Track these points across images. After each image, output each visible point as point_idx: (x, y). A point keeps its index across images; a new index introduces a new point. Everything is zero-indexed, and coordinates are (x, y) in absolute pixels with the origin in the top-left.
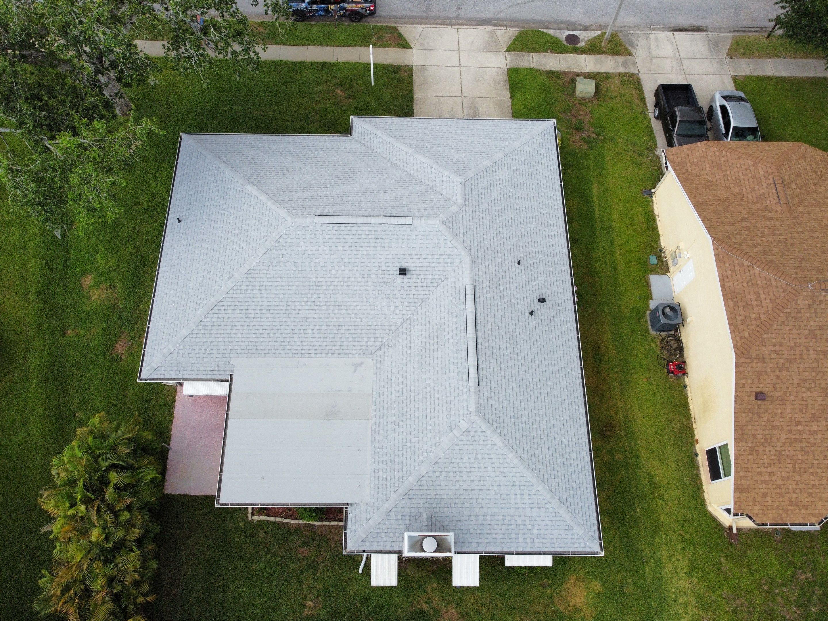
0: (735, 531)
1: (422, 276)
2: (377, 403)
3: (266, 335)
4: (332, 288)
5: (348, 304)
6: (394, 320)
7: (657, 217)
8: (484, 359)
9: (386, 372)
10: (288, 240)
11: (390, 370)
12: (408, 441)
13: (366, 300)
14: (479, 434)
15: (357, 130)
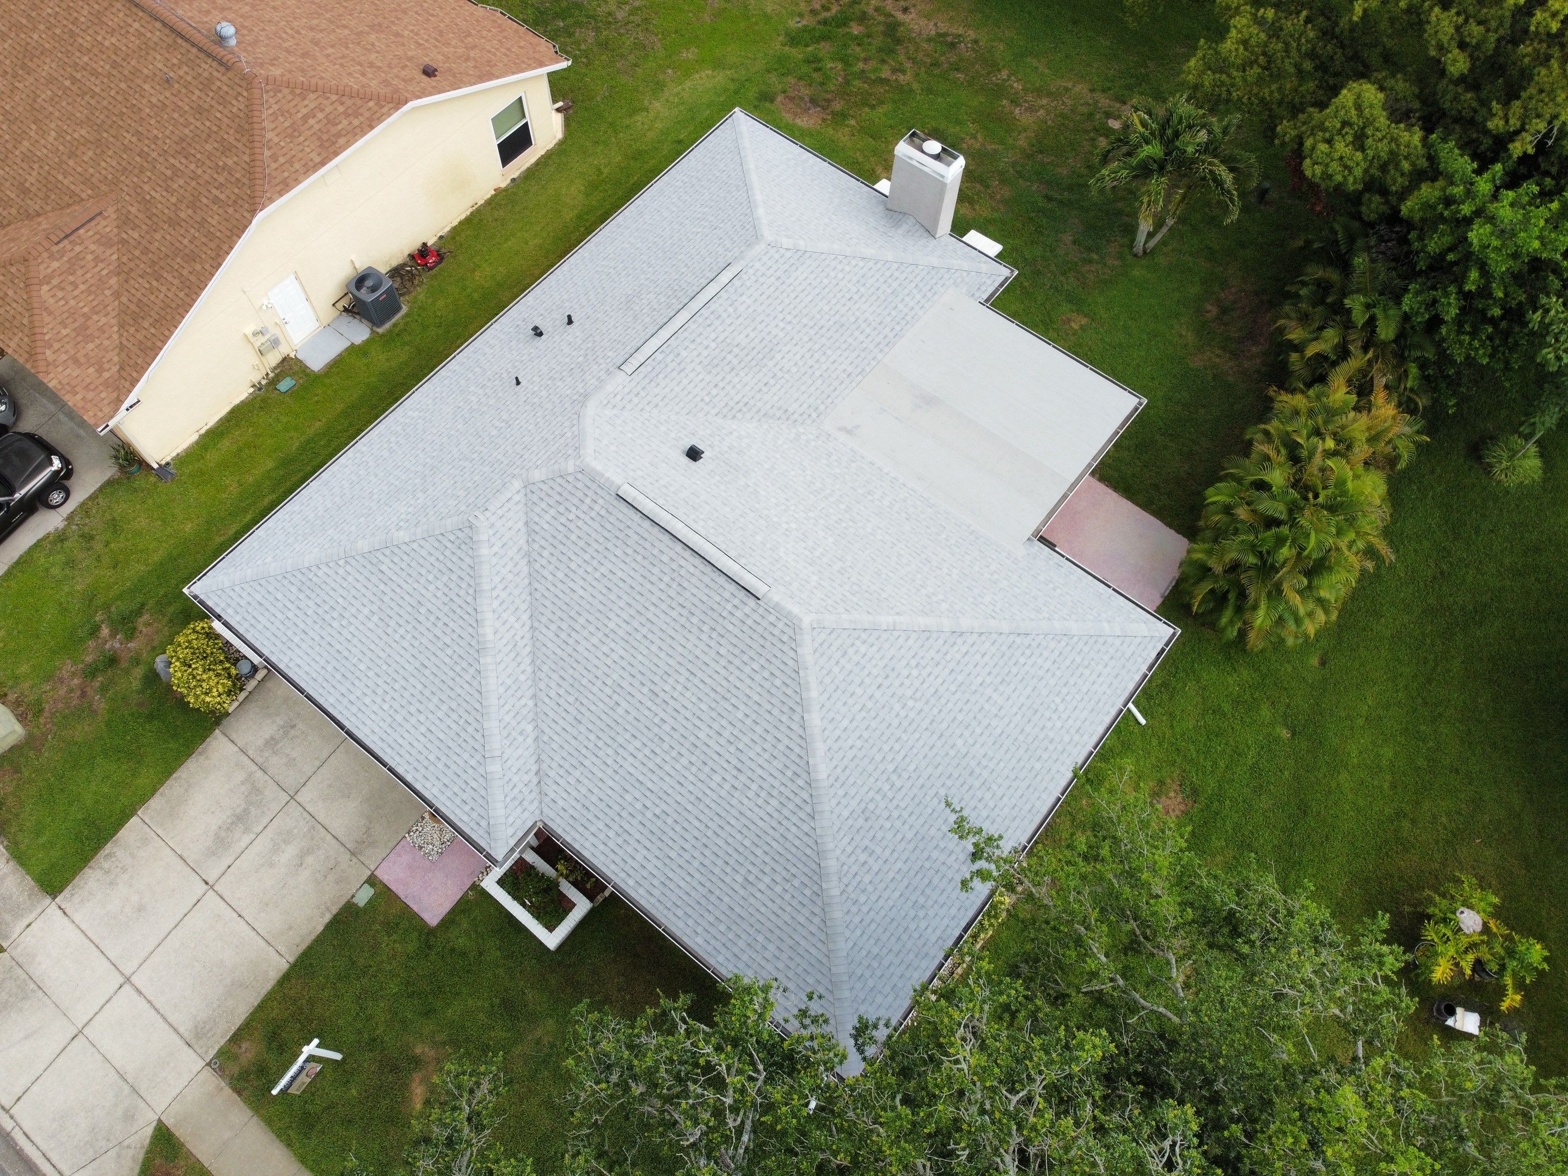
0: (560, 104)
3: (952, 542)
4: (811, 514)
5: (805, 486)
6: (757, 431)
8: (693, 288)
9: (819, 392)
10: (830, 602)
12: (860, 295)
13: (775, 472)
14: (777, 228)
15: (519, 822)
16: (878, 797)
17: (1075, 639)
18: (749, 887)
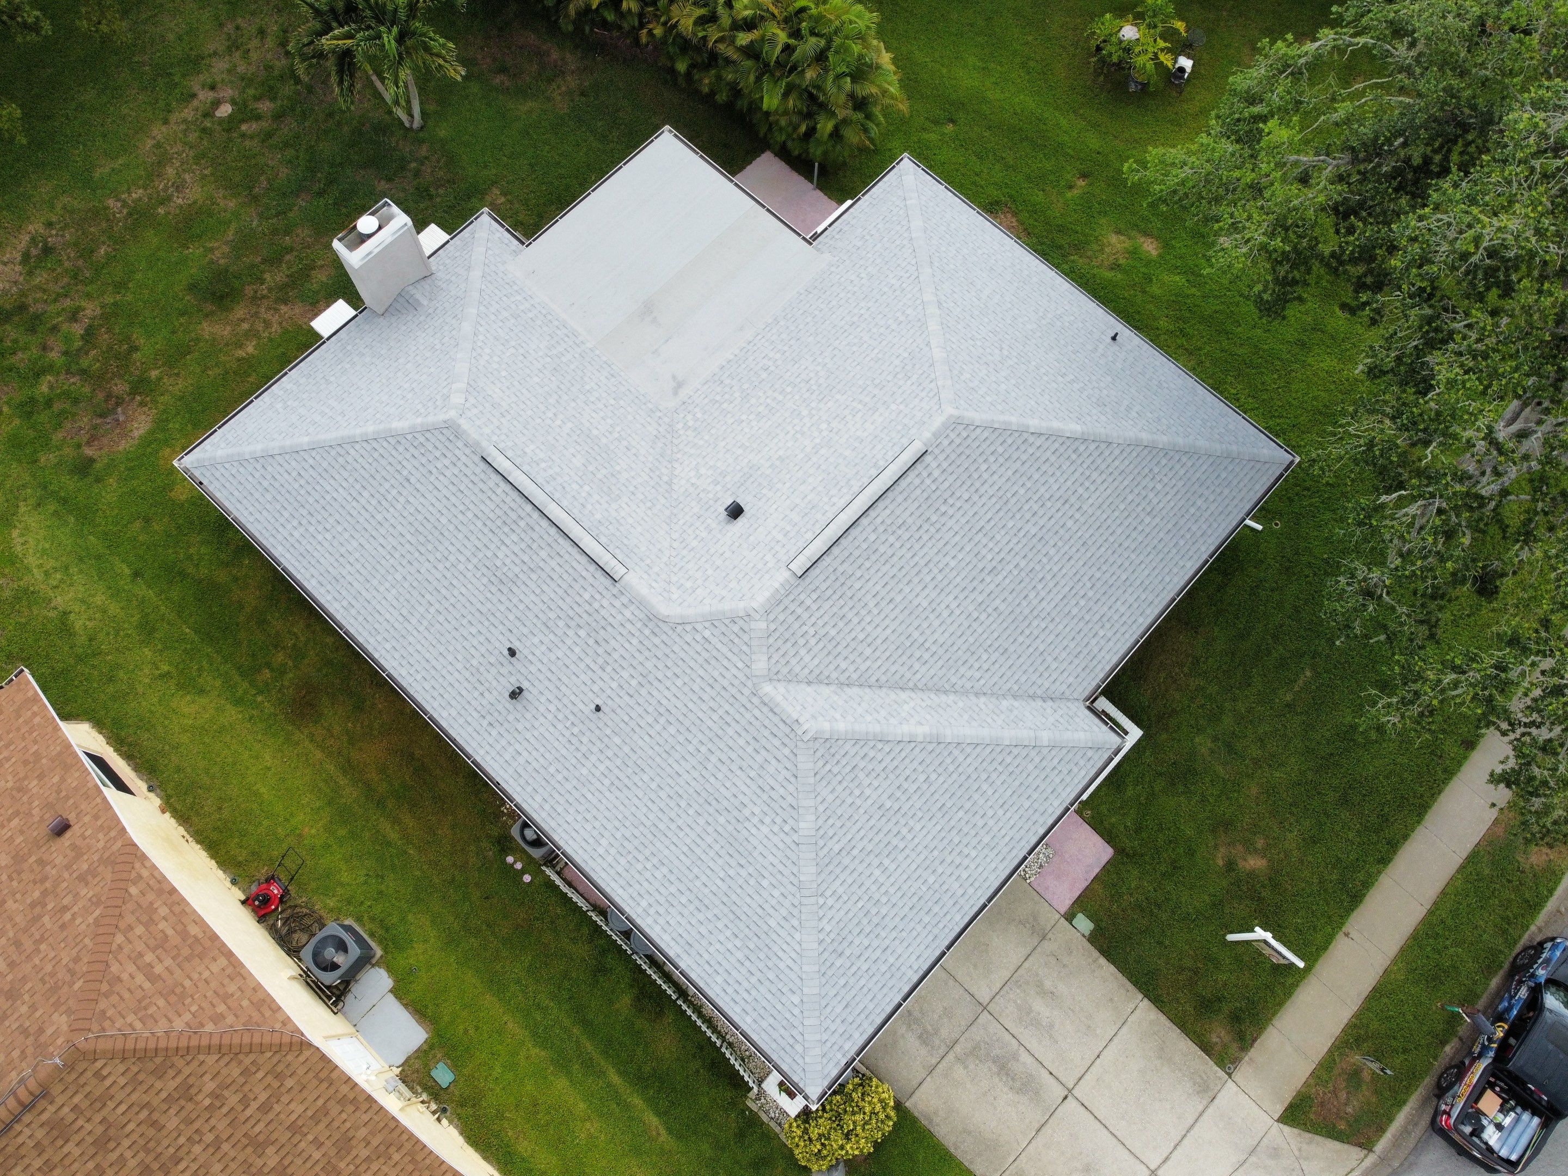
2: (605, 366)
3: (823, 306)
5: (764, 420)
6: (688, 463)
8: (508, 500)
11: (629, 409)
12: (518, 347)
13: (747, 444)
14: (431, 409)
16: (1086, 393)
18: (1154, 513)
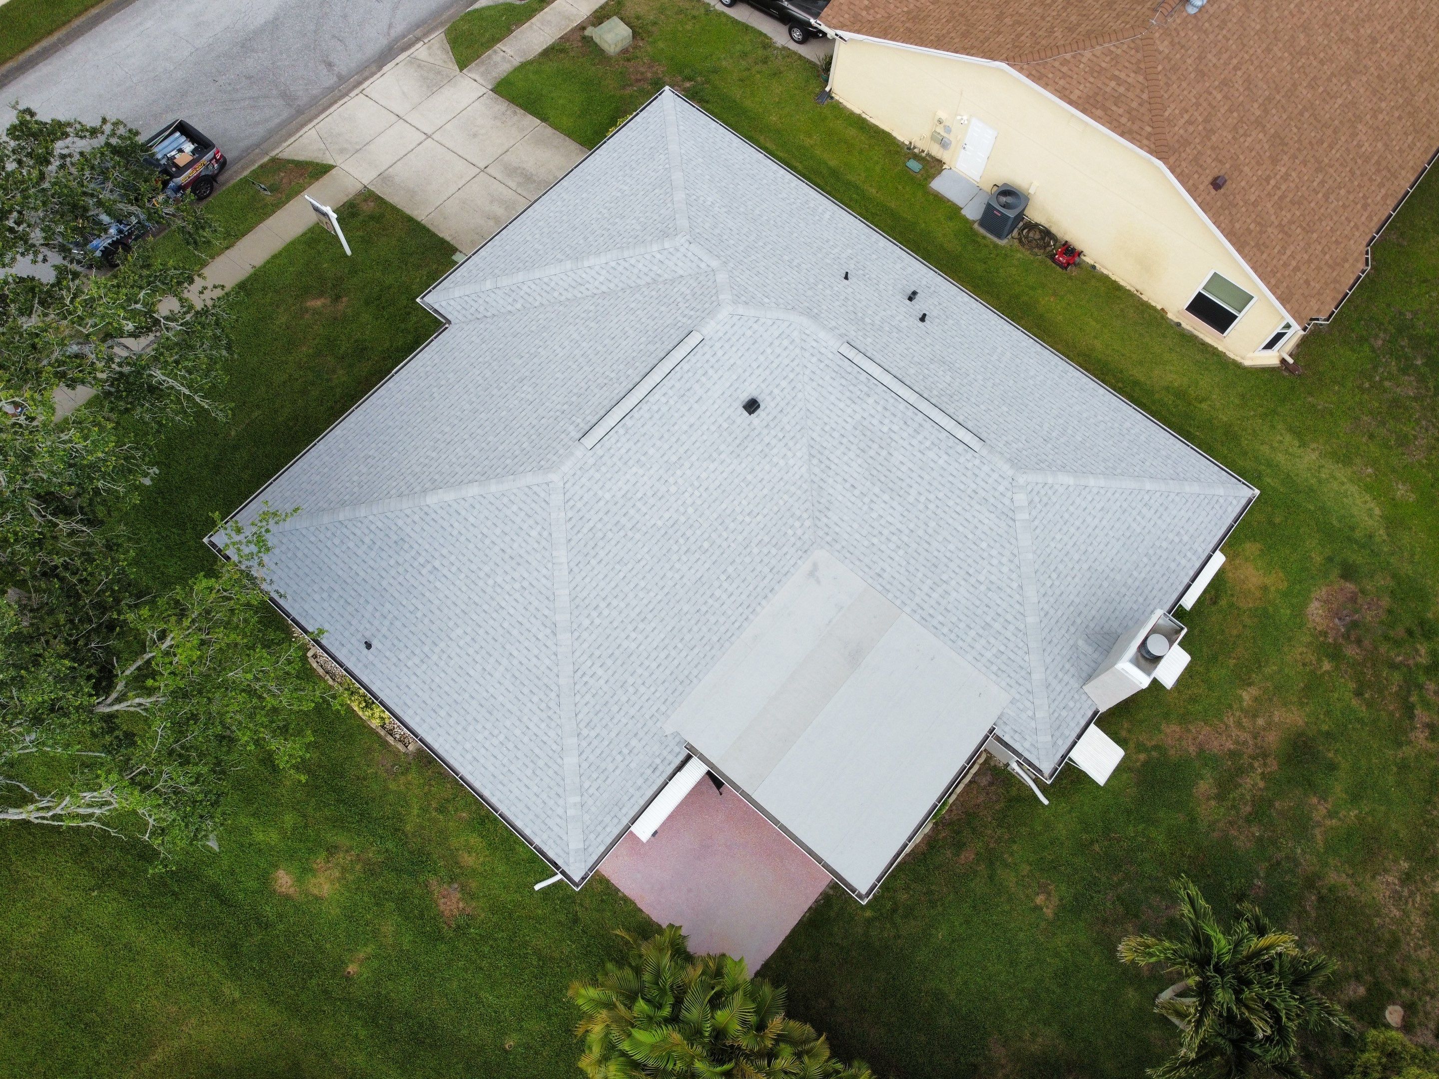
0: (1291, 361)
1: (776, 391)
2: (888, 587)
3: (673, 653)
4: (690, 510)
5: (728, 512)
6: (797, 476)
7: (864, 116)
9: (855, 543)
10: (579, 505)
11: (858, 536)
12: (977, 585)
13: (743, 485)
14: (1043, 492)
15: (450, 309)
16: (413, 553)
17: (559, 761)
18: (364, 459)
